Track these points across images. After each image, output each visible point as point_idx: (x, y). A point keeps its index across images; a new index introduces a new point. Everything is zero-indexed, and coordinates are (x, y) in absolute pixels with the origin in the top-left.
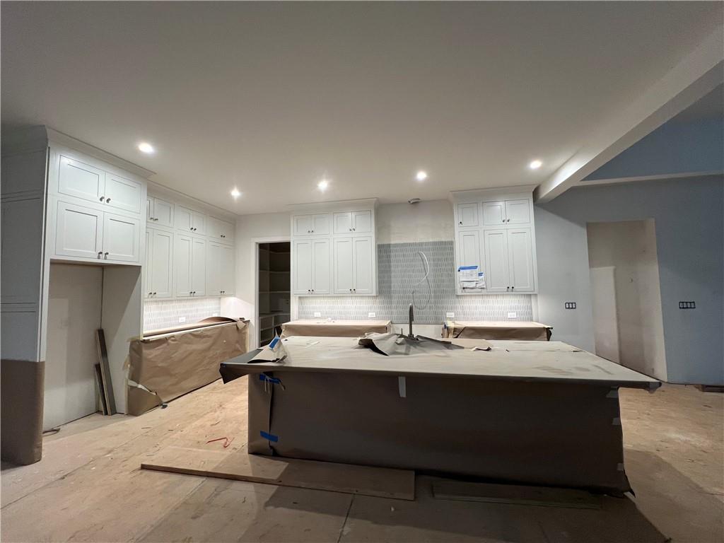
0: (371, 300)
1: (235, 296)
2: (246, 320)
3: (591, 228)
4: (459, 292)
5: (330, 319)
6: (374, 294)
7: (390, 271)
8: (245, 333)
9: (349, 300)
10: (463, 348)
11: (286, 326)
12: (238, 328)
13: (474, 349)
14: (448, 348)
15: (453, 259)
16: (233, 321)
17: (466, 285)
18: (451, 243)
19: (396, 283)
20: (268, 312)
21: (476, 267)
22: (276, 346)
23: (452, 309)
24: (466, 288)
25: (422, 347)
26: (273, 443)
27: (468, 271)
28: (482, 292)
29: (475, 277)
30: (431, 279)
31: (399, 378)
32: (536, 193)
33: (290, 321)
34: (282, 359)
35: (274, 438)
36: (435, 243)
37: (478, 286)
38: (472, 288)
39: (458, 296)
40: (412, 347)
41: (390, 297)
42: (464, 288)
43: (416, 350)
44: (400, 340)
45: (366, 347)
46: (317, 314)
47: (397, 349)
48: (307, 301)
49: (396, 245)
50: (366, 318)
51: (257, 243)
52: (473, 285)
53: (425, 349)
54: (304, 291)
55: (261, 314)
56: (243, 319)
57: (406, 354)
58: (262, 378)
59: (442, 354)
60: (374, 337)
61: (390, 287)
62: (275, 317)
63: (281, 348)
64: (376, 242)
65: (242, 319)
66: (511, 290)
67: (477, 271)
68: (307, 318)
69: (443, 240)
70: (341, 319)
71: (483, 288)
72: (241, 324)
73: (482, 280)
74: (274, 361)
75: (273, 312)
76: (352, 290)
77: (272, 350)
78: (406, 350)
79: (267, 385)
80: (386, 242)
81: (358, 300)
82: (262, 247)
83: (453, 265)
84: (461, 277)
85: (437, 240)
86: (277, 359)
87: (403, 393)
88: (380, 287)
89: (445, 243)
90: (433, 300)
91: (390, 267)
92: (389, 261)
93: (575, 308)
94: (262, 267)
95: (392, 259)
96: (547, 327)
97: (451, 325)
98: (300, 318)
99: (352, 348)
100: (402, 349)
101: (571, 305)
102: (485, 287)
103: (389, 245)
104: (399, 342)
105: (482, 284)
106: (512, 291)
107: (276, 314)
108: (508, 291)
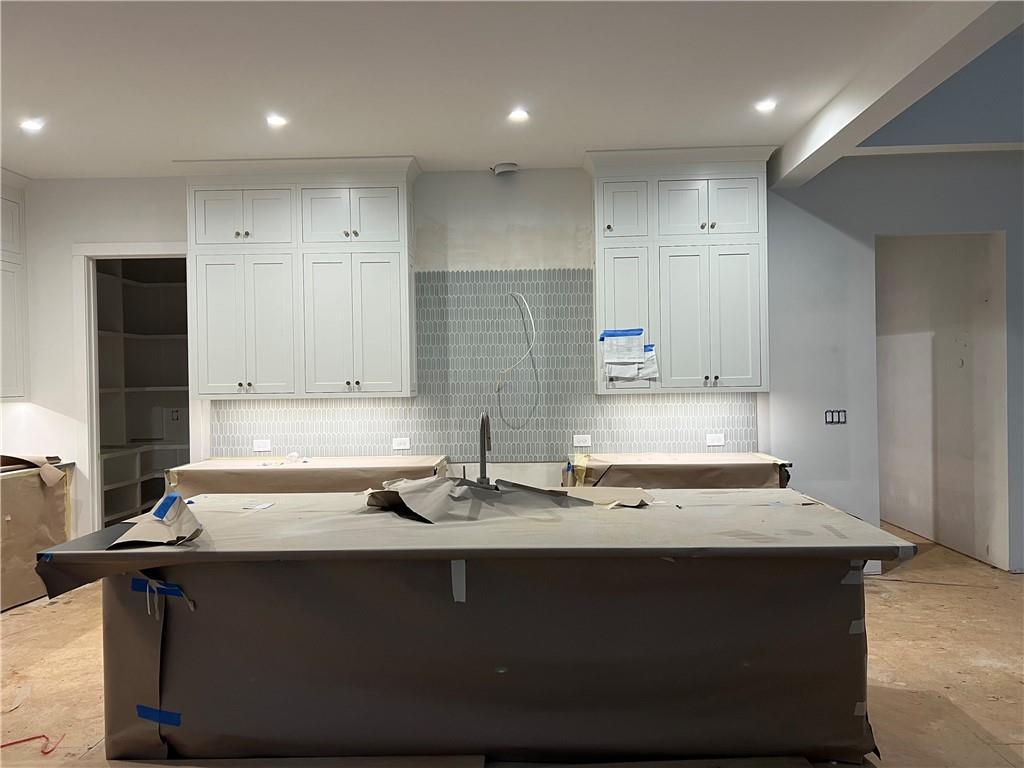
0: (399, 408)
1: (29, 401)
2: (64, 462)
3: (885, 248)
4: (602, 388)
5: (295, 454)
6: (407, 393)
7: (445, 339)
8: (63, 497)
9: (345, 408)
10: (590, 503)
11: (179, 473)
12: (43, 483)
13: (613, 505)
14: (560, 505)
15: (590, 312)
16: (30, 465)
17: (616, 371)
18: (589, 274)
19: (458, 367)
20: (124, 443)
21: (639, 332)
22: (171, 513)
23: (585, 428)
24: (617, 379)
25: (505, 503)
26: (167, 729)
27: (622, 340)
28: (653, 388)
29: (637, 355)
30: (539, 357)
31: (452, 562)
32: (773, 164)
33: (188, 462)
34: (190, 539)
35: (172, 718)
36: (549, 274)
37: (643, 373)
38: (632, 379)
39: (599, 397)
40: (484, 504)
41: (446, 401)
42: (611, 379)
43: (494, 510)
44: (459, 491)
45: (384, 509)
46: (261, 444)
47: (452, 509)
48: (232, 410)
49: (459, 275)
50: (388, 452)
51: (89, 258)
52: (631, 371)
53: (511, 508)
54: (227, 387)
55: (105, 447)
56: (57, 458)
57: (470, 519)
58: (139, 586)
59: (545, 516)
60: (402, 486)
61: (445, 376)
62: (142, 454)
63: (185, 516)
64: (411, 266)
65: (53, 460)
66: (712, 383)
67: (641, 340)
68: (233, 454)
69: (570, 266)
70: (322, 454)
71: (654, 379)
72: (50, 473)
73: (650, 360)
74: (170, 544)
75: (135, 441)
76: (353, 383)
77: (162, 522)
78: (472, 508)
79: (151, 602)
80: (433, 268)
81: (367, 408)
82: (104, 268)
83: (590, 324)
84: (608, 354)
85: (556, 265)
86: (179, 539)
87: (460, 593)
88: (420, 377)
89: (575, 273)
90: (541, 406)
91: (445, 327)
92: (443, 315)
93: (844, 423)
94: (104, 323)
95: (451, 308)
96: (780, 462)
97: (581, 461)
98: (215, 453)
99: (353, 512)
100: (463, 509)
101: (836, 414)
102: (657, 375)
103: (443, 276)
104: (456, 495)
105: (650, 370)
106: (715, 385)
107: (145, 448)
108: (705, 385)
